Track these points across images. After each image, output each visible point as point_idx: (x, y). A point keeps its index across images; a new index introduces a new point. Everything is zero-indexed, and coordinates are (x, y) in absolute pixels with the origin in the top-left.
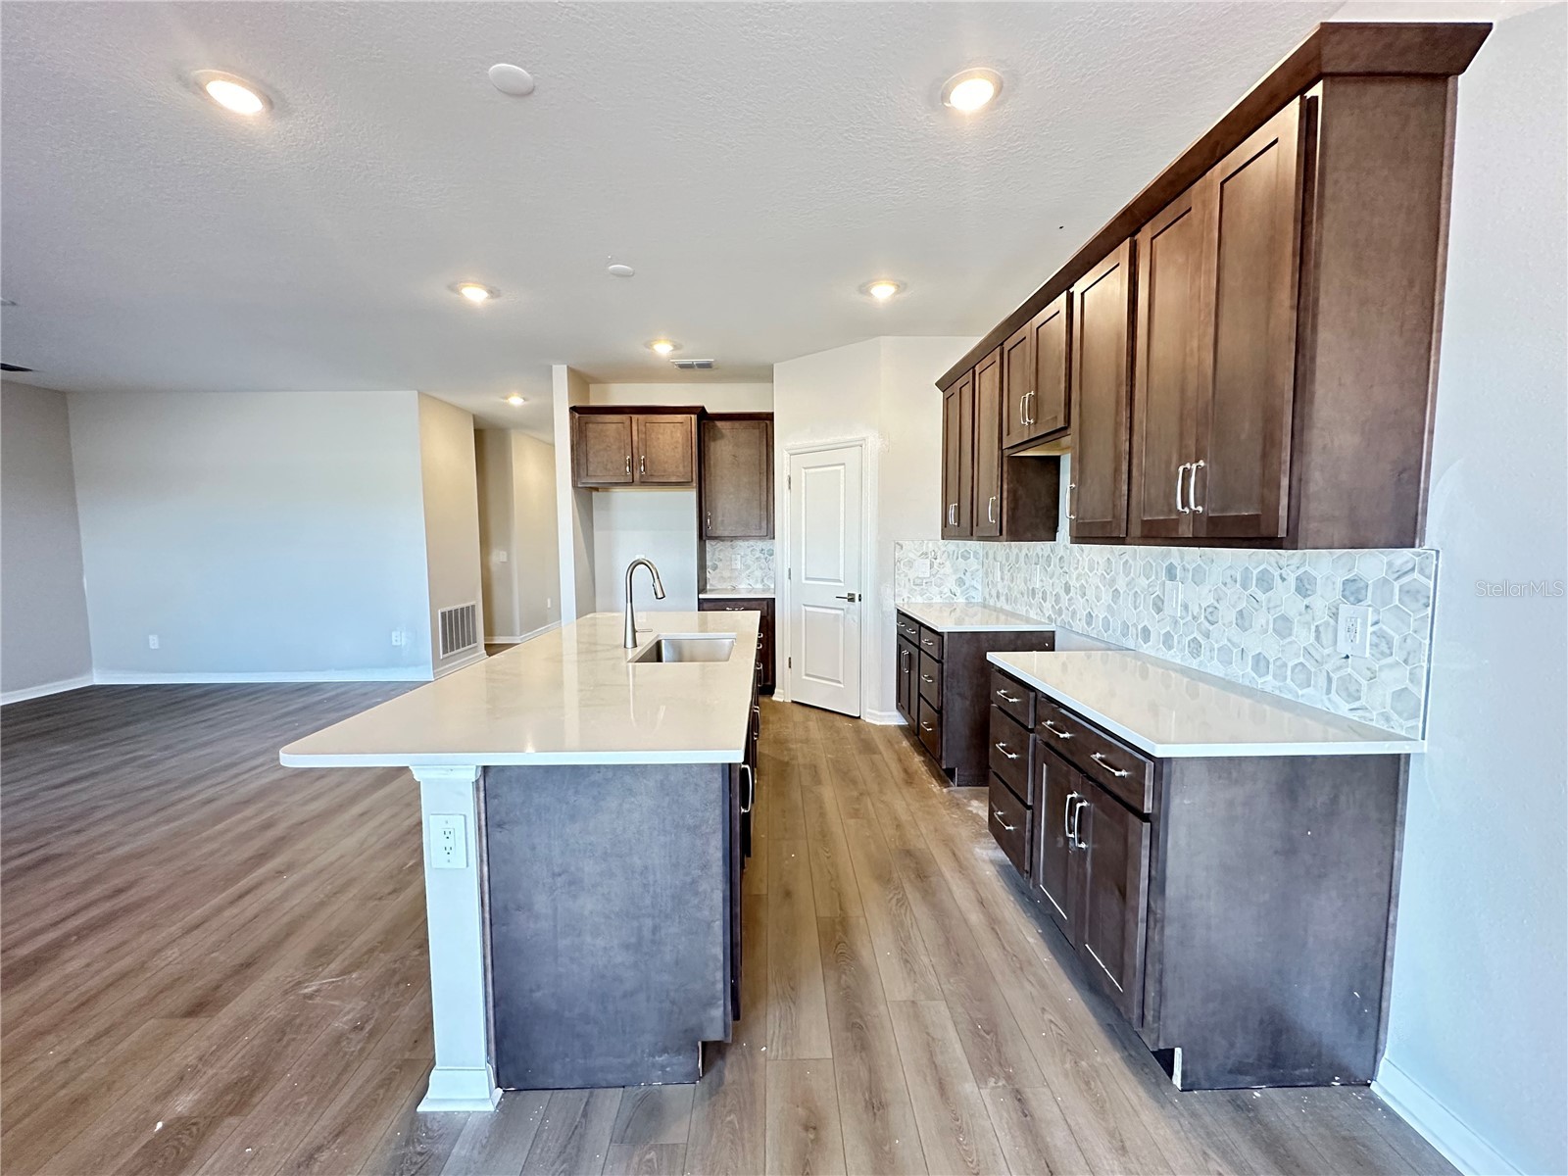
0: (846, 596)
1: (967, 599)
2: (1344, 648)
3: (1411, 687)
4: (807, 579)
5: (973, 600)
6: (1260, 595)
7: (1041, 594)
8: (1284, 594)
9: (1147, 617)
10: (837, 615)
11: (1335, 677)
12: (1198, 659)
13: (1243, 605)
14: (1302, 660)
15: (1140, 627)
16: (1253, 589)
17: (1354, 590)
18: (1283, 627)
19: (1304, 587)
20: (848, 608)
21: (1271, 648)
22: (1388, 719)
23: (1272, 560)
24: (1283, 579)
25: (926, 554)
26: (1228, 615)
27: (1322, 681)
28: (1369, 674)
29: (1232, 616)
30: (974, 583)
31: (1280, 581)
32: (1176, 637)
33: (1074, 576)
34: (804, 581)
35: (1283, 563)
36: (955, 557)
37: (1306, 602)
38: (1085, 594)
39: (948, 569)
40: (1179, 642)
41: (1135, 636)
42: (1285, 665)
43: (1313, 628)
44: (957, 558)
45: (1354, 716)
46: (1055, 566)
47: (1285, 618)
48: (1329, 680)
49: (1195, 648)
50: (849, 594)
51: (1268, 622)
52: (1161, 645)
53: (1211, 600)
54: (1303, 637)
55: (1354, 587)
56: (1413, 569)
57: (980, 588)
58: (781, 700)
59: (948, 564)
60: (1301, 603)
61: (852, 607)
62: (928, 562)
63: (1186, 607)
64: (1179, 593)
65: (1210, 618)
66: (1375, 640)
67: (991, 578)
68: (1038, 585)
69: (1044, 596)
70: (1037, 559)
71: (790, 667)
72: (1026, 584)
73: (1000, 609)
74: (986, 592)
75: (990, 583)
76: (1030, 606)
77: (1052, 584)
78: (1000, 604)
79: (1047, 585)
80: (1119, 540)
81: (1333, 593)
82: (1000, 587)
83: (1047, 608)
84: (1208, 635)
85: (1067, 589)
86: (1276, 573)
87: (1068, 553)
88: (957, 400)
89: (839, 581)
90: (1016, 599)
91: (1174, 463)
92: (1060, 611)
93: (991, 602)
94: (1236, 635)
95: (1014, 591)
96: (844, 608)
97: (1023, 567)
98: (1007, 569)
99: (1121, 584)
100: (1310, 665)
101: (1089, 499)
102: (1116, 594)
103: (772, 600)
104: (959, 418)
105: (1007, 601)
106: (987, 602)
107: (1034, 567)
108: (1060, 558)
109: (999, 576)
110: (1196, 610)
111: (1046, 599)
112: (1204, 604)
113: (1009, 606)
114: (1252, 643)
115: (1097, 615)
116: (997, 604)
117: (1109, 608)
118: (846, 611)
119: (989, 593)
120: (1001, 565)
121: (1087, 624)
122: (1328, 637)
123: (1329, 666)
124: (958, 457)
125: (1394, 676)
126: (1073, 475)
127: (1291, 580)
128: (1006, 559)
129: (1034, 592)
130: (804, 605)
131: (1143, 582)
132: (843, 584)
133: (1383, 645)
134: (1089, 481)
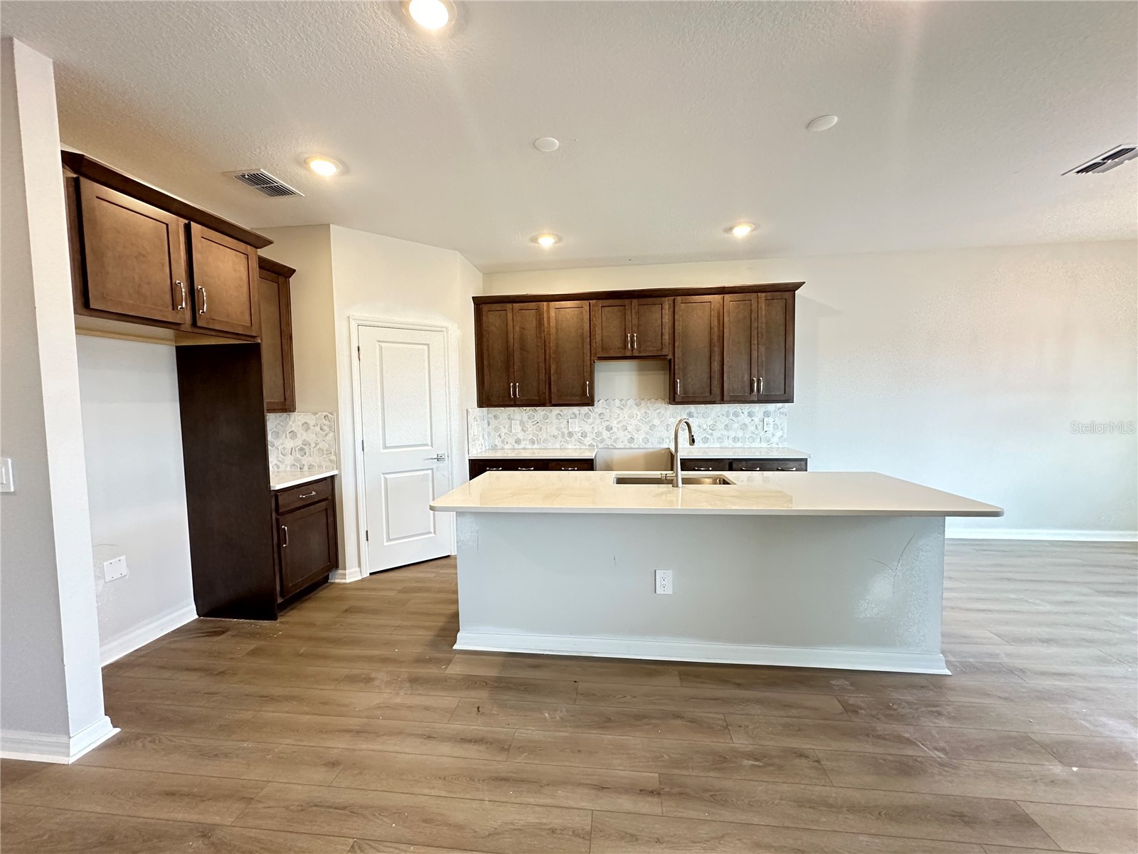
0: (436, 457)
2: (765, 429)
3: (783, 435)
4: (385, 447)
6: (734, 419)
7: (580, 434)
8: (744, 418)
10: (428, 475)
11: (762, 438)
13: (727, 422)
14: (751, 435)
16: (731, 417)
17: (767, 414)
18: (744, 427)
19: (750, 415)
20: (437, 468)
21: (740, 434)
22: (777, 444)
25: (475, 418)
26: (720, 426)
27: (759, 440)
28: (773, 435)
29: (722, 427)
31: (742, 414)
33: (615, 422)
35: (742, 408)
37: (752, 419)
38: (626, 429)
42: (746, 438)
43: (755, 426)
44: (482, 418)
45: (769, 446)
47: (745, 424)
50: (437, 455)
51: (738, 427)
53: (712, 422)
54: (752, 428)
56: (782, 407)
60: (750, 420)
61: (442, 465)
62: (475, 423)
63: (699, 427)
64: (695, 422)
65: (712, 429)
66: (774, 426)
67: (504, 432)
68: (577, 429)
69: (584, 435)
70: (573, 416)
71: (367, 540)
72: (559, 430)
73: (523, 449)
74: (498, 442)
75: (503, 434)
76: (567, 442)
77: (593, 428)
78: (521, 447)
79: (587, 428)
80: (714, 403)
81: (760, 415)
82: (521, 436)
83: (588, 441)
84: (712, 435)
85: (609, 429)
86: (740, 411)
87: (608, 411)
88: (510, 316)
89: (427, 445)
90: (546, 441)
91: (746, 377)
92: (602, 440)
93: (506, 447)
94: (725, 433)
95: (543, 436)
96: (432, 469)
97: (555, 421)
98: (530, 424)
99: (656, 422)
100: (754, 436)
101: (690, 386)
102: (652, 427)
103: (332, 477)
104: (517, 328)
105: (533, 443)
106: (499, 447)
107: (570, 420)
108: (600, 415)
109: (519, 428)
110: (705, 427)
111: (586, 436)
112: (709, 424)
113: (536, 446)
114: (732, 434)
115: (637, 438)
116: (516, 446)
117: (647, 433)
118: (434, 470)
119: (503, 442)
120: (522, 422)
121: (630, 443)
122: (760, 427)
123: (761, 435)
124: (517, 354)
125: (779, 434)
126: (676, 376)
127: (746, 413)
128: (529, 418)
129: (570, 434)
130: (383, 474)
131: (672, 420)
132: (430, 447)
133: (776, 426)
134: (689, 380)
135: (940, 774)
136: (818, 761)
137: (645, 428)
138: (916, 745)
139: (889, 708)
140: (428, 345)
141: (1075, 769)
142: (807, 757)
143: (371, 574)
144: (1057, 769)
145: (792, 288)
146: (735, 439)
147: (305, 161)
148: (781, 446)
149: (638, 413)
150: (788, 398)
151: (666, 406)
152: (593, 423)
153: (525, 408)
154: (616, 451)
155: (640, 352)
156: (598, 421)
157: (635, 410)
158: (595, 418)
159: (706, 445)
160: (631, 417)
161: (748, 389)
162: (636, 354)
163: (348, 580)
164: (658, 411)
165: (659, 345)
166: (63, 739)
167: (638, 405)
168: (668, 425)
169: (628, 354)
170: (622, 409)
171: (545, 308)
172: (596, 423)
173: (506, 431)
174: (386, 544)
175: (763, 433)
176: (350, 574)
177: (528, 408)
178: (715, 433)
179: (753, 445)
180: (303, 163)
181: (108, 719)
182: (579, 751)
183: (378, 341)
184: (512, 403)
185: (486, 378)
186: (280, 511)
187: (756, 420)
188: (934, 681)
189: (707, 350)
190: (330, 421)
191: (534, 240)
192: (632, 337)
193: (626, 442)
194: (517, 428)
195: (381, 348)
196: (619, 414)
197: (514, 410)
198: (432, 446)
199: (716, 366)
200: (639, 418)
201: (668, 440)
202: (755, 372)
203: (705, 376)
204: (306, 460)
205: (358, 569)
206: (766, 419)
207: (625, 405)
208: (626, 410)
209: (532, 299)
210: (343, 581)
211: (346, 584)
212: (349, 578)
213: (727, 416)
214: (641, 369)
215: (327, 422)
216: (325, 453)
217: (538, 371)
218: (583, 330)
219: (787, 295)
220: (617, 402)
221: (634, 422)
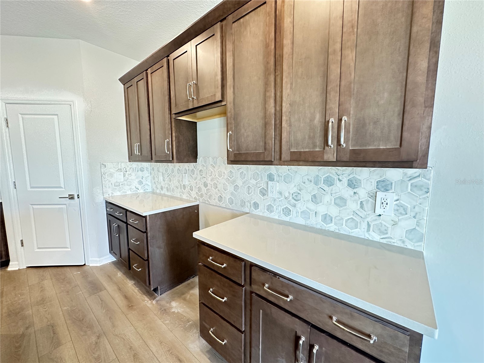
0: (68, 196)
1: (144, 190)
3: (417, 228)
4: (32, 187)
5: (147, 191)
6: (326, 188)
7: (189, 188)
9: (257, 197)
11: (372, 224)
12: (289, 217)
13: (315, 192)
14: (352, 216)
15: (252, 203)
16: (322, 185)
18: (341, 202)
19: (352, 184)
20: (69, 204)
21: (334, 211)
22: (403, 242)
23: (334, 172)
24: (340, 180)
25: (121, 169)
26: (306, 196)
27: (364, 225)
28: (393, 223)
29: (309, 197)
30: (147, 183)
31: (338, 181)
32: (275, 207)
33: (210, 179)
34: (29, 189)
35: (339, 173)
36: (137, 171)
37: (355, 190)
38: (217, 187)
39: (133, 177)
40: (277, 209)
41: (249, 207)
42: (342, 219)
43: (359, 203)
44: (138, 171)
45: (384, 241)
46: (197, 174)
47: (341, 198)
48: (369, 225)
49: (287, 211)
50: (69, 195)
51: (331, 200)
52: (266, 211)
53: (295, 190)
54: (353, 206)
55: (384, 184)
56: (419, 176)
57: (150, 184)
58: (17, 269)
59: (133, 174)
60: (351, 191)
61: (73, 202)
62: (122, 173)
63: (281, 193)
64: (276, 187)
65: (295, 198)
66: (396, 208)
68: (187, 183)
69: (191, 188)
70: (185, 171)
71: (22, 246)
72: (179, 182)
76: (183, 193)
77: (196, 183)
79: (193, 183)
81: (371, 186)
82: (163, 184)
83: (194, 194)
84: (295, 206)
85: (206, 185)
86: (336, 178)
87: (205, 168)
88: (134, 89)
89: (61, 187)
90: (173, 190)
91: (318, 119)
92: (202, 195)
93: (158, 191)
94: (312, 206)
95: (172, 186)
96: (66, 204)
97: (177, 174)
98: (166, 175)
99: (240, 183)
100: (357, 219)
101: (243, 140)
102: (236, 187)
105: (167, 190)
106: (154, 191)
107: (184, 175)
108: (200, 171)
109: (162, 178)
110: (287, 195)
111: (192, 190)
112: (292, 192)
113: (169, 193)
114: (322, 209)
115: (225, 197)
116: (162, 191)
117: (232, 194)
119: (156, 187)
120: (163, 174)
121: (219, 201)
122: (368, 207)
123: (369, 219)
125: (407, 223)
126: (229, 127)
127: (345, 181)
128: (166, 171)
129: (184, 187)
130: (31, 205)
131: (253, 182)
132: (64, 189)
133: (401, 210)
134: (243, 131)
137: (230, 188)
140: (57, 115)
148: (408, 246)
149: (226, 172)
152: (196, 179)
156: (199, 177)
160: (220, 175)
161: (319, 141)
170: (214, 167)
172: (198, 179)
173: (157, 179)
174: (37, 250)
175: (374, 216)
183: (21, 114)
184: (136, 159)
187: (363, 193)
192: (192, 86)
193: (217, 200)
195: (23, 119)
196: (212, 172)
200: (226, 177)
202: (333, 106)
206: (380, 195)
213: (316, 183)
217: (146, 132)
220: (211, 160)
221: (222, 180)
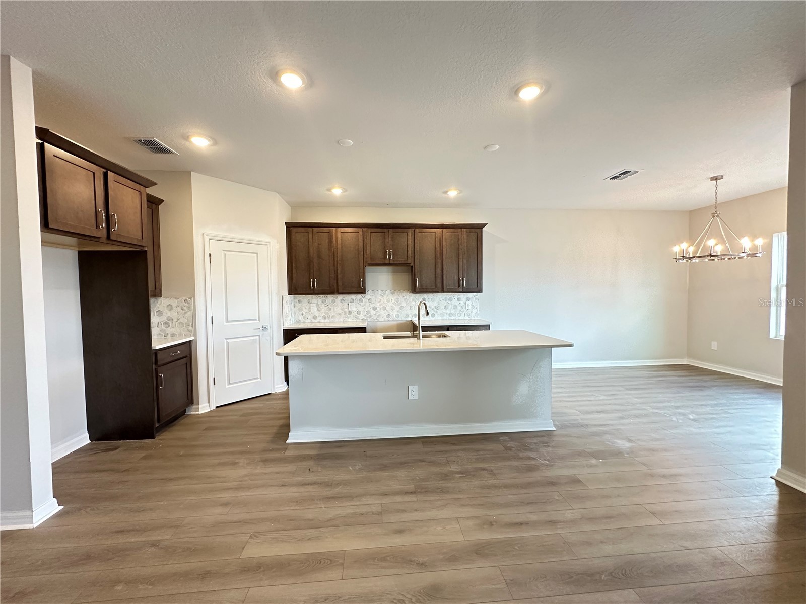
0: (262, 327)
2: (467, 308)
4: (227, 321)
7: (356, 312)
8: (455, 302)
10: (256, 339)
11: (466, 313)
13: (445, 304)
16: (448, 301)
17: (468, 299)
18: (455, 307)
19: (459, 300)
20: (263, 334)
21: (453, 311)
22: (474, 317)
27: (463, 315)
29: (443, 307)
31: (454, 299)
33: (379, 304)
37: (460, 302)
38: (385, 309)
39: (289, 306)
43: (461, 306)
44: (290, 302)
45: (469, 318)
47: (456, 306)
51: (451, 307)
53: (437, 304)
54: (459, 308)
58: (208, 410)
61: (265, 333)
63: (431, 305)
67: (306, 311)
68: (354, 309)
69: (359, 313)
70: (352, 301)
71: (214, 384)
72: (342, 310)
73: (318, 322)
74: (301, 318)
75: (304, 313)
76: (348, 317)
77: (364, 308)
78: (317, 321)
79: (361, 309)
80: (438, 292)
81: (464, 300)
82: (317, 313)
83: (361, 316)
84: (437, 312)
85: (375, 309)
87: (374, 297)
88: (311, 236)
89: (256, 320)
90: (333, 316)
91: (456, 278)
92: (370, 316)
93: (306, 321)
94: (444, 311)
95: (332, 313)
96: (259, 336)
97: (340, 304)
98: (323, 306)
99: (404, 304)
100: (461, 312)
101: (424, 283)
102: (401, 308)
103: (190, 342)
104: (316, 244)
105: (325, 318)
106: (302, 321)
107: (350, 304)
108: (369, 300)
109: (316, 309)
111: (360, 314)
112: (435, 305)
113: (327, 320)
114: (448, 311)
115: (392, 314)
116: (314, 320)
118: (261, 336)
119: (304, 318)
120: (317, 305)
121: (388, 317)
122: (464, 307)
124: (315, 260)
125: (475, 311)
126: (416, 277)
127: (456, 299)
128: (322, 302)
129: (350, 312)
130: (226, 339)
131: (414, 303)
132: (258, 321)
133: (473, 307)
134: (424, 279)
135: (545, 469)
136: (492, 471)
137: (397, 308)
138: (536, 459)
139: (527, 446)
140: (257, 253)
141: (601, 460)
142: (487, 470)
143: (216, 407)
144: (594, 461)
145: (480, 227)
146: (450, 314)
147: (188, 137)
148: (476, 318)
149: (393, 299)
150: (480, 291)
151: (410, 294)
152: (365, 305)
153: (319, 295)
154: (378, 323)
155: (394, 261)
156: (368, 304)
157: (391, 297)
158: (365, 302)
159: (434, 319)
160: (388, 301)
161: (457, 285)
162: (392, 262)
163: (201, 412)
164: (405, 298)
165: (406, 257)
166: (28, 513)
167: (393, 294)
168: (411, 306)
169: (387, 262)
170: (383, 296)
171: (334, 232)
172: (367, 305)
173: (307, 310)
174: (227, 386)
175: (466, 310)
176: (202, 408)
177: (322, 295)
178: (438, 311)
179: (460, 318)
180: (187, 138)
181: (55, 500)
182: (371, 481)
183: (223, 250)
184: (312, 292)
185: (294, 276)
186: (159, 364)
187: (462, 303)
188: (549, 434)
189: (433, 261)
190: (188, 303)
191: (329, 190)
192: (389, 252)
193: (385, 317)
194: (314, 309)
195: (225, 255)
196: (381, 300)
197: (312, 297)
198: (259, 320)
199: (439, 271)
200: (393, 302)
201: (411, 316)
202: (461, 274)
203: (433, 277)
204: (170, 330)
205: (208, 404)
206: (467, 302)
207: (384, 294)
208: (385, 297)
209: (326, 226)
210: (197, 413)
211: (199, 414)
212: (201, 411)
213: (446, 301)
214: (394, 272)
215: (187, 305)
216: (184, 325)
217: (330, 271)
218: (358, 246)
219: (478, 230)
220: (380, 291)
221: (390, 304)
